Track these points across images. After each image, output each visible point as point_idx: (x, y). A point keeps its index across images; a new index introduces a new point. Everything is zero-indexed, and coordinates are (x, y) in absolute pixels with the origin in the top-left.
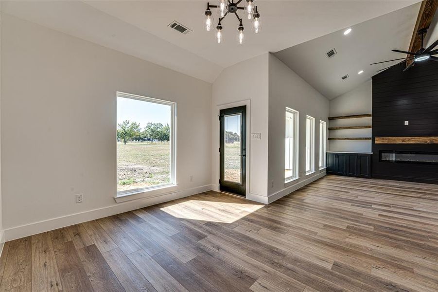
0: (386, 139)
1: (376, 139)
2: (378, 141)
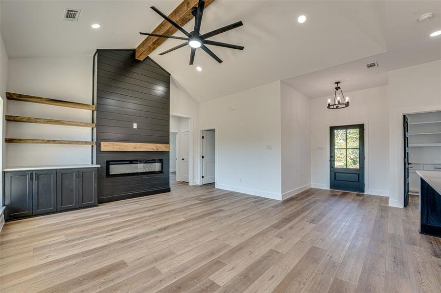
0: (117, 145)
1: (102, 143)
2: (106, 147)
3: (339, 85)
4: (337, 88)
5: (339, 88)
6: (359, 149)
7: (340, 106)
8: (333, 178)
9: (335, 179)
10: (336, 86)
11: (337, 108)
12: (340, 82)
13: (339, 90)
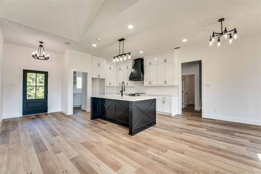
3: (42, 44)
4: (41, 46)
5: (42, 46)
6: (44, 86)
7: (40, 58)
8: (26, 107)
9: (27, 108)
10: (40, 44)
11: (38, 58)
12: (43, 43)
13: (42, 48)
